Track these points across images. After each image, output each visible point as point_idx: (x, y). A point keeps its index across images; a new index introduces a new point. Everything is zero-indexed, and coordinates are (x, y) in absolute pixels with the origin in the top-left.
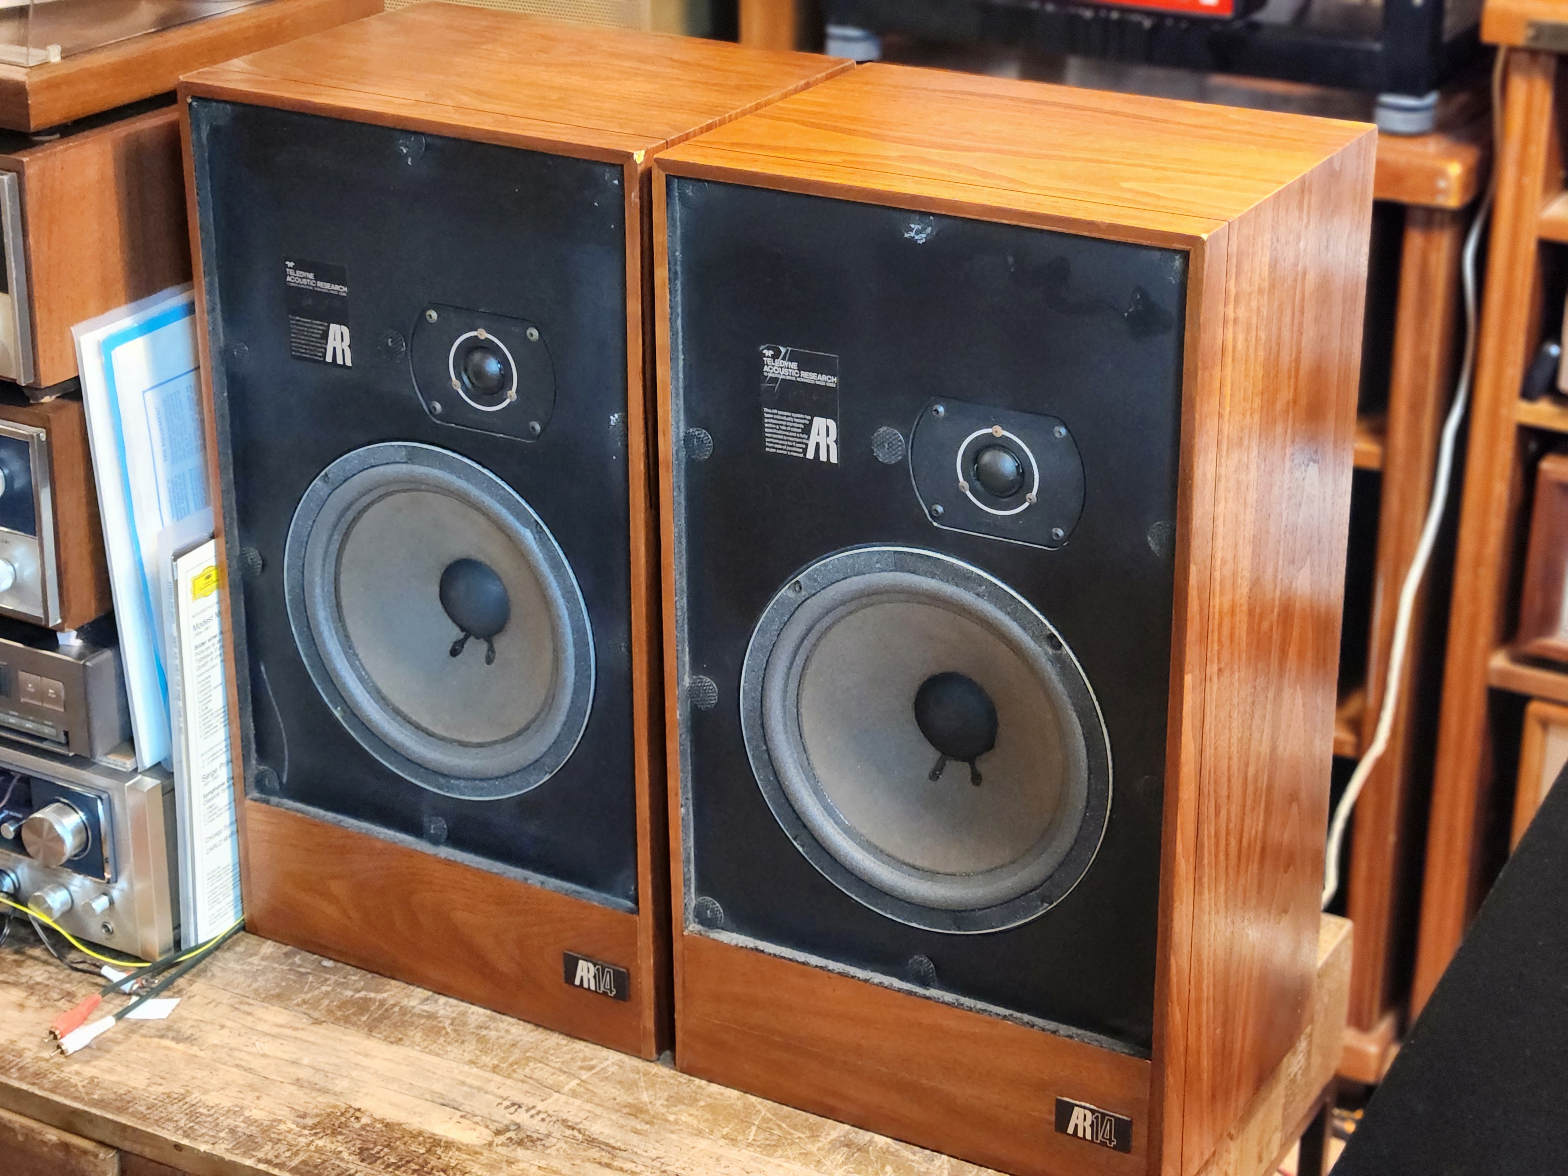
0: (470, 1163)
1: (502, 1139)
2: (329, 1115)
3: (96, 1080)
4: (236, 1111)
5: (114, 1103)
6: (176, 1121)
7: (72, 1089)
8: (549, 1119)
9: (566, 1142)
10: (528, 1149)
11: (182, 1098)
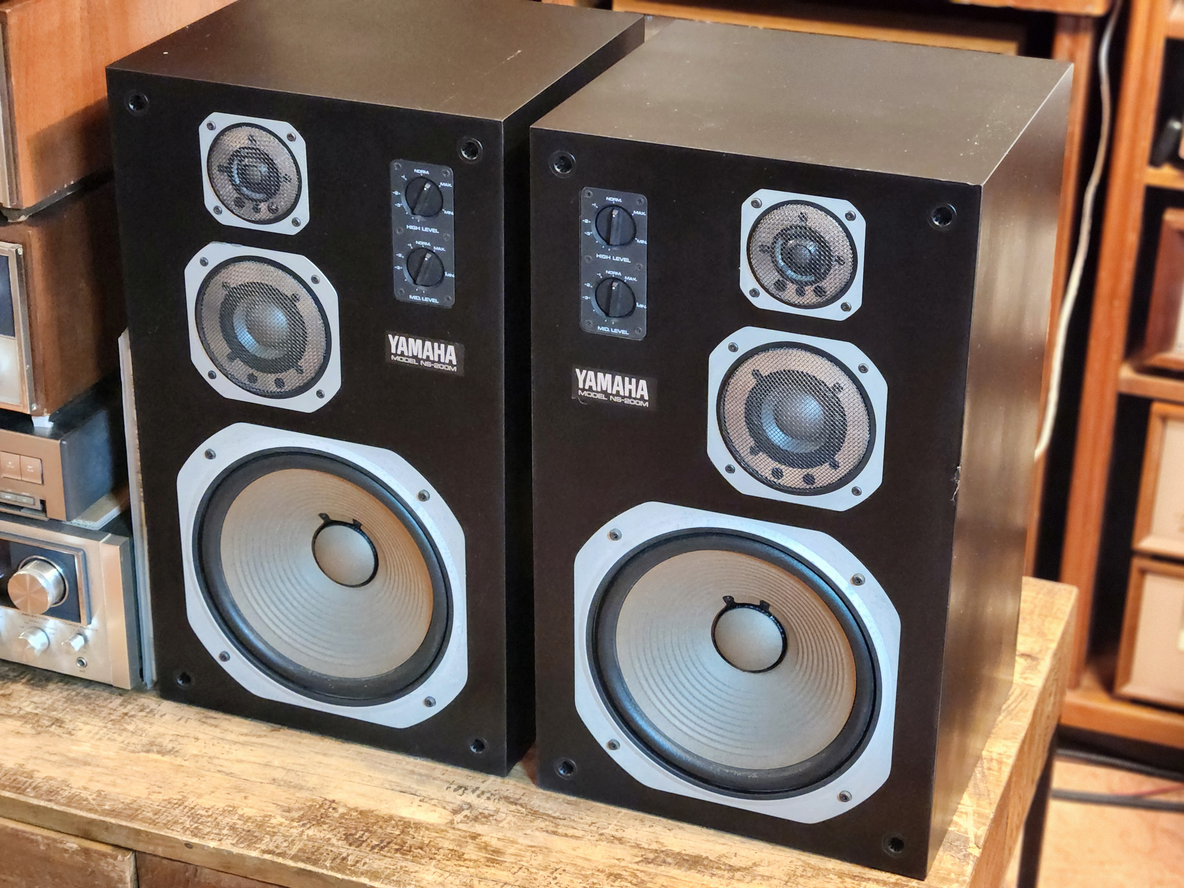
0: (440, 839)
1: (459, 817)
2: (310, 807)
3: (103, 793)
4: (232, 810)
5: (124, 811)
6: (182, 823)
7: (85, 802)
8: (493, 798)
9: (514, 816)
10: (484, 824)
11: (180, 803)
